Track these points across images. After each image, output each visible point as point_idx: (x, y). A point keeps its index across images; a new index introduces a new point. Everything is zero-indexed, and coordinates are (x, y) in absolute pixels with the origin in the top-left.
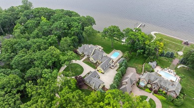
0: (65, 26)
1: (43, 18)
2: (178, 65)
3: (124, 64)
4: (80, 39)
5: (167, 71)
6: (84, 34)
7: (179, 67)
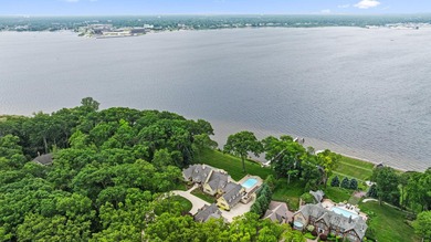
0: (162, 132)
1: (122, 121)
2: (364, 197)
3: (264, 191)
4: (186, 158)
5: (344, 208)
6: (193, 146)
7: (365, 201)
